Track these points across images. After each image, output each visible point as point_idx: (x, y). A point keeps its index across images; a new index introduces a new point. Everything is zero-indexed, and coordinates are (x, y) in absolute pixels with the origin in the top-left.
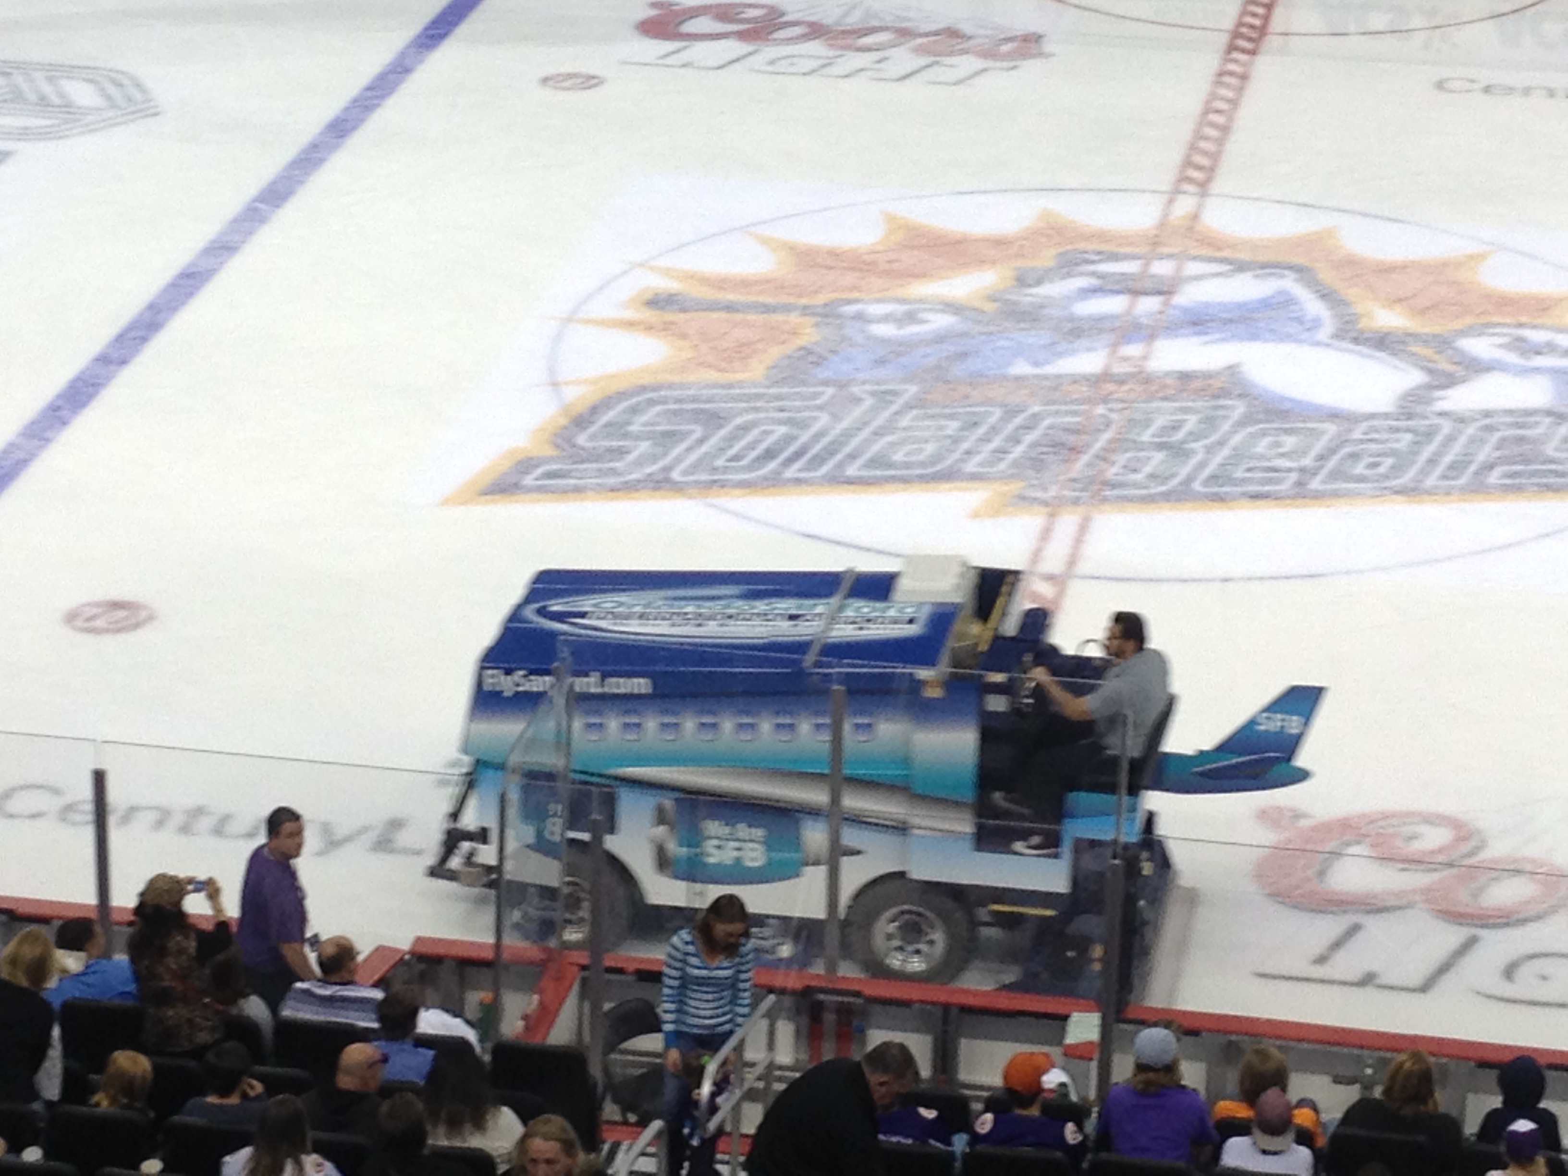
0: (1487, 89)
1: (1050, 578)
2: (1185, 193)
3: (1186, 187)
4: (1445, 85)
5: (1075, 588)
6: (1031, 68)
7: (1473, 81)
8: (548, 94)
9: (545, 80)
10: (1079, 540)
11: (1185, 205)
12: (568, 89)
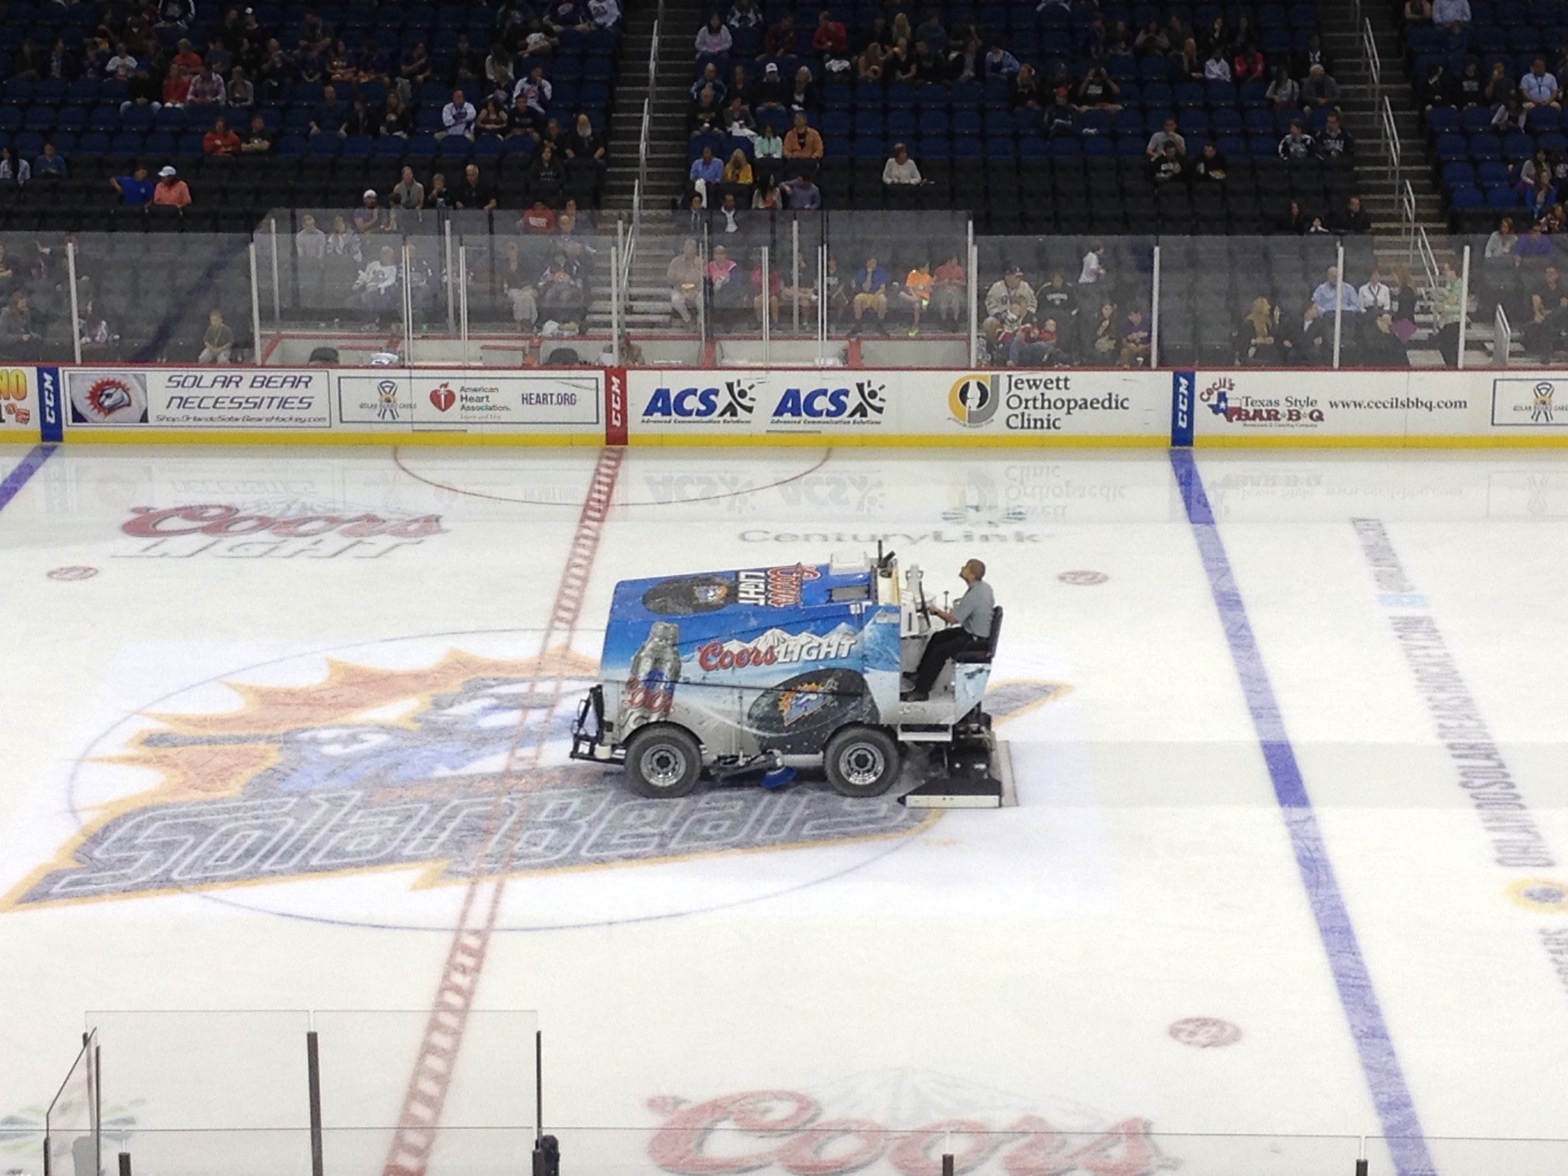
0: (777, 538)
1: (476, 932)
2: (557, 629)
3: (558, 624)
4: (746, 536)
5: (495, 939)
6: (433, 542)
7: (766, 532)
8: (53, 583)
9: (50, 574)
10: (496, 902)
11: (558, 639)
12: (70, 580)
